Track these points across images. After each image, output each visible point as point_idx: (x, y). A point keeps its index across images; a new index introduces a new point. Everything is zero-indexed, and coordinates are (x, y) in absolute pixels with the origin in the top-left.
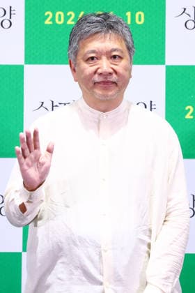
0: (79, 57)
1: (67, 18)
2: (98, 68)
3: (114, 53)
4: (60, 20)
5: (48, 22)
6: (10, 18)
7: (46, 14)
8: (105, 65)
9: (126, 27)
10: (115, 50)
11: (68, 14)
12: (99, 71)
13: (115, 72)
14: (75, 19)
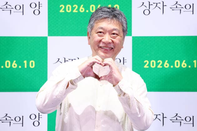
1: (73, 9)
2: (103, 39)
3: (114, 32)
4: (69, 10)
5: (61, 11)
6: (39, 9)
7: (61, 6)
8: (107, 38)
10: (114, 29)
12: (103, 40)
13: (113, 42)
14: (78, 9)
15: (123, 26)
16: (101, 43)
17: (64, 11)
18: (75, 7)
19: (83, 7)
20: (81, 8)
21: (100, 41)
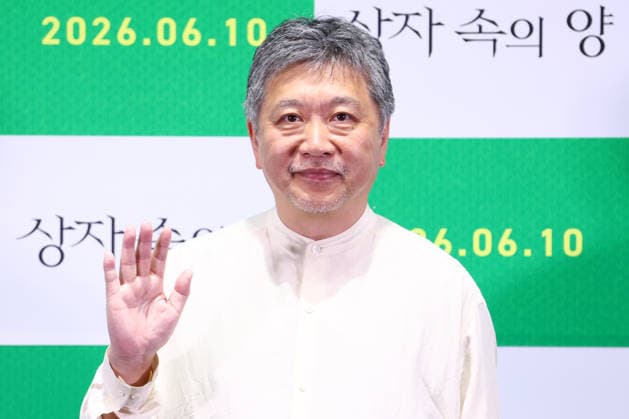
0: (265, 115)
1: (93, 31)
2: (302, 141)
3: (341, 109)
4: (76, 36)
5: (49, 40)
7: (45, 22)
8: (317, 135)
9: (374, 52)
10: (341, 101)
11: (96, 22)
12: (304, 147)
13: (339, 150)
14: (112, 34)
15: (370, 82)
16: (298, 157)
17: (57, 42)
18: (101, 25)
19: (130, 26)
20: (124, 28)
21: (293, 151)
